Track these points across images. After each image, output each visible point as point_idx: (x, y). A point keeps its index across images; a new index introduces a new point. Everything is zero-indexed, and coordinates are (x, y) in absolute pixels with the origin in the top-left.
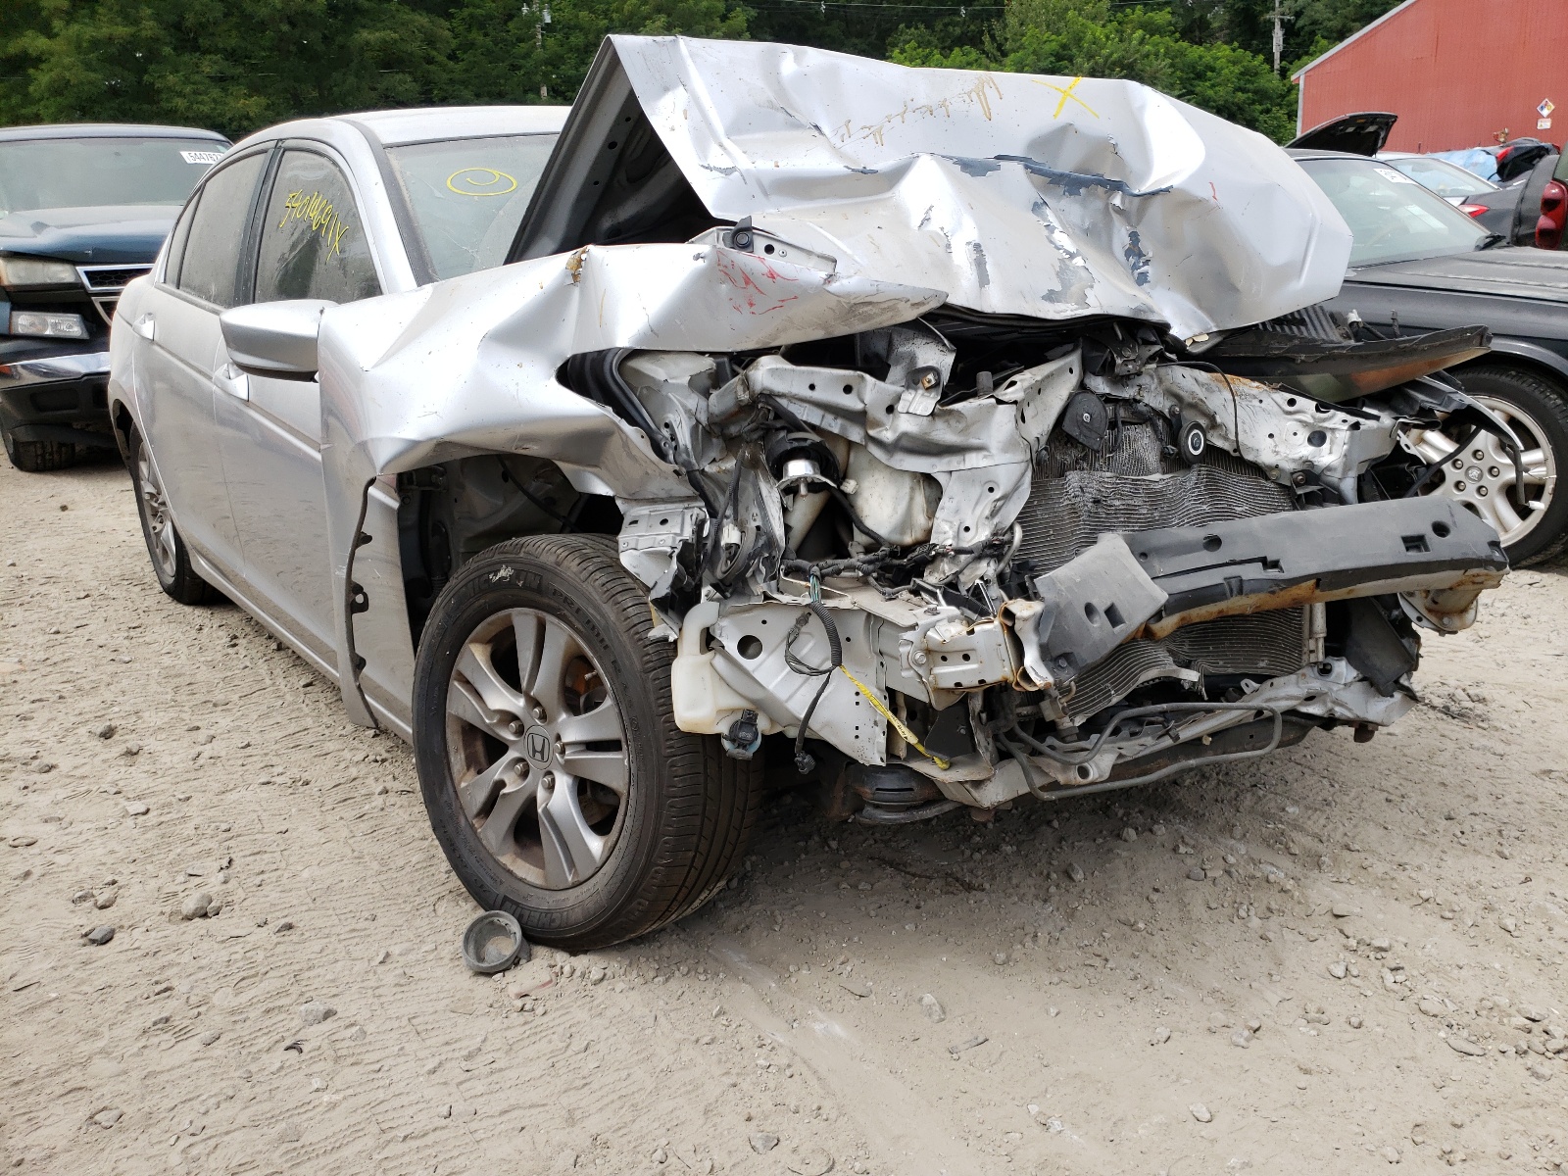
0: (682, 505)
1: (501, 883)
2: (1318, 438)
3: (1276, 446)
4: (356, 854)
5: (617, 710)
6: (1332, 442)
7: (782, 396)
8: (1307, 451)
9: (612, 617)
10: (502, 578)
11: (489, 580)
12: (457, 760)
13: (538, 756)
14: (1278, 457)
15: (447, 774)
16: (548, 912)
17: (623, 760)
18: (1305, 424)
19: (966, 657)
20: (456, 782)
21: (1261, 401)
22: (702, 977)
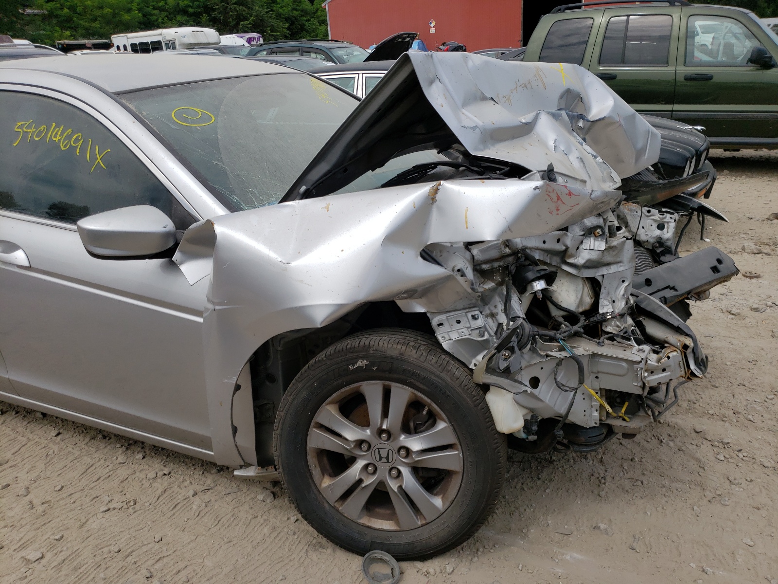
0: (465, 311)
1: (366, 534)
2: (661, 227)
3: (646, 232)
4: (226, 540)
5: (452, 428)
6: (668, 228)
7: (531, 249)
8: (658, 232)
9: (448, 379)
10: (359, 367)
11: (347, 369)
12: (316, 471)
13: (384, 460)
14: (648, 237)
15: (310, 481)
16: (410, 543)
17: (458, 454)
18: (655, 221)
19: (664, 370)
20: (318, 485)
21: (637, 212)
22: (492, 551)
